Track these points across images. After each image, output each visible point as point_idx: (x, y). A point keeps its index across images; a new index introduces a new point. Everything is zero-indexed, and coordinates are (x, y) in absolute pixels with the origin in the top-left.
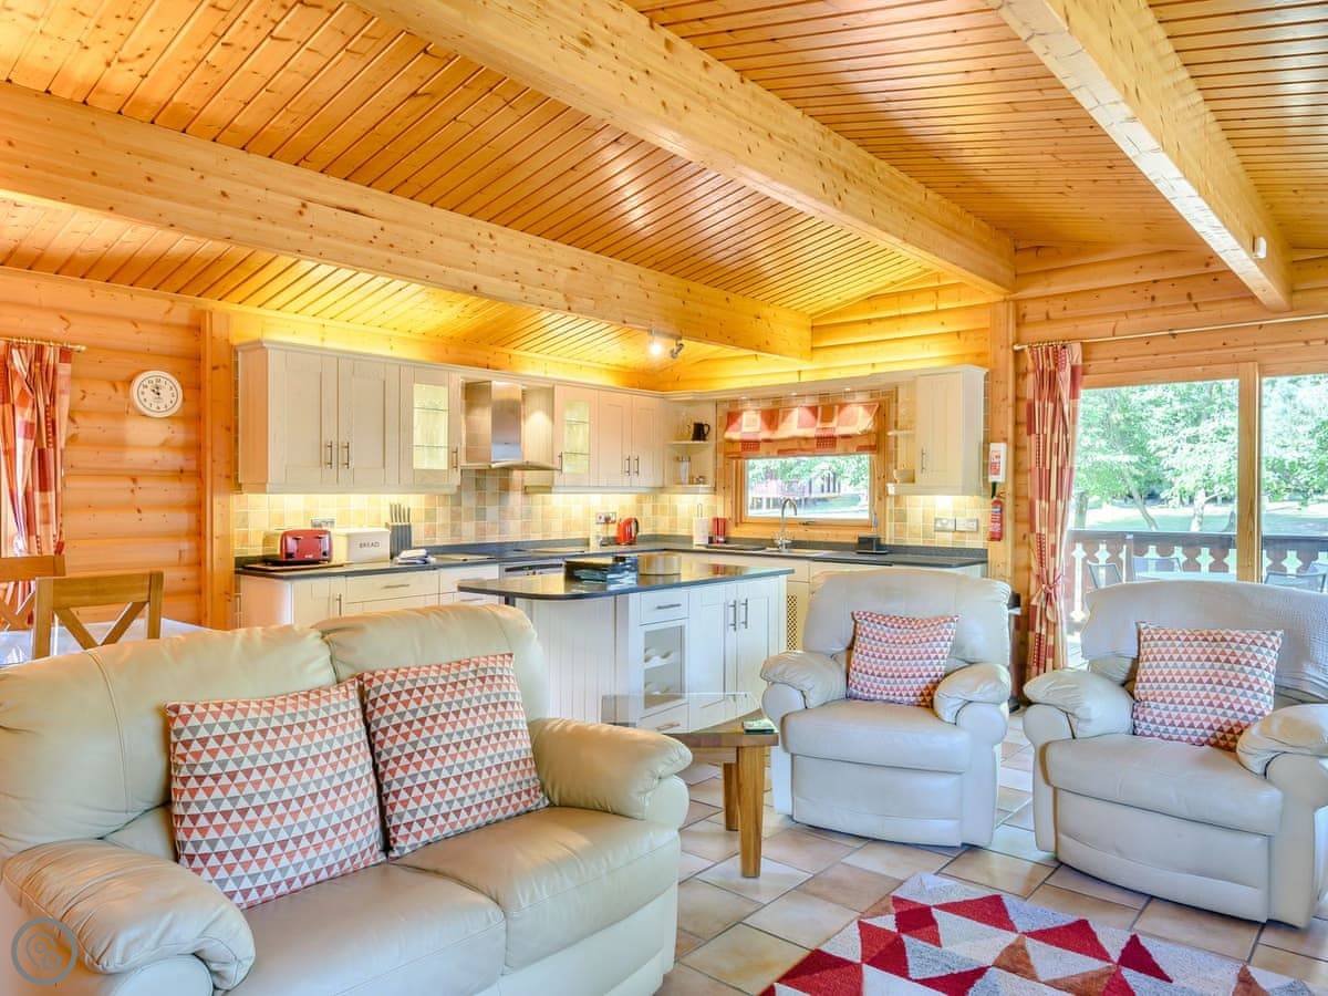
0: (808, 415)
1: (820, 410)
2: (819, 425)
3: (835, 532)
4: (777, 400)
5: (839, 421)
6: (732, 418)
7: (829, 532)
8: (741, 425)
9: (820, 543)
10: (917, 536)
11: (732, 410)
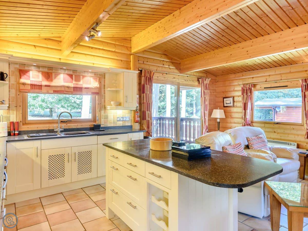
0: (68, 78)
1: (74, 76)
2: (74, 82)
3: (80, 124)
4: (50, 68)
5: (83, 82)
6: (22, 72)
7: (78, 124)
8: (29, 77)
9: (74, 129)
10: (111, 123)
11: (21, 68)
